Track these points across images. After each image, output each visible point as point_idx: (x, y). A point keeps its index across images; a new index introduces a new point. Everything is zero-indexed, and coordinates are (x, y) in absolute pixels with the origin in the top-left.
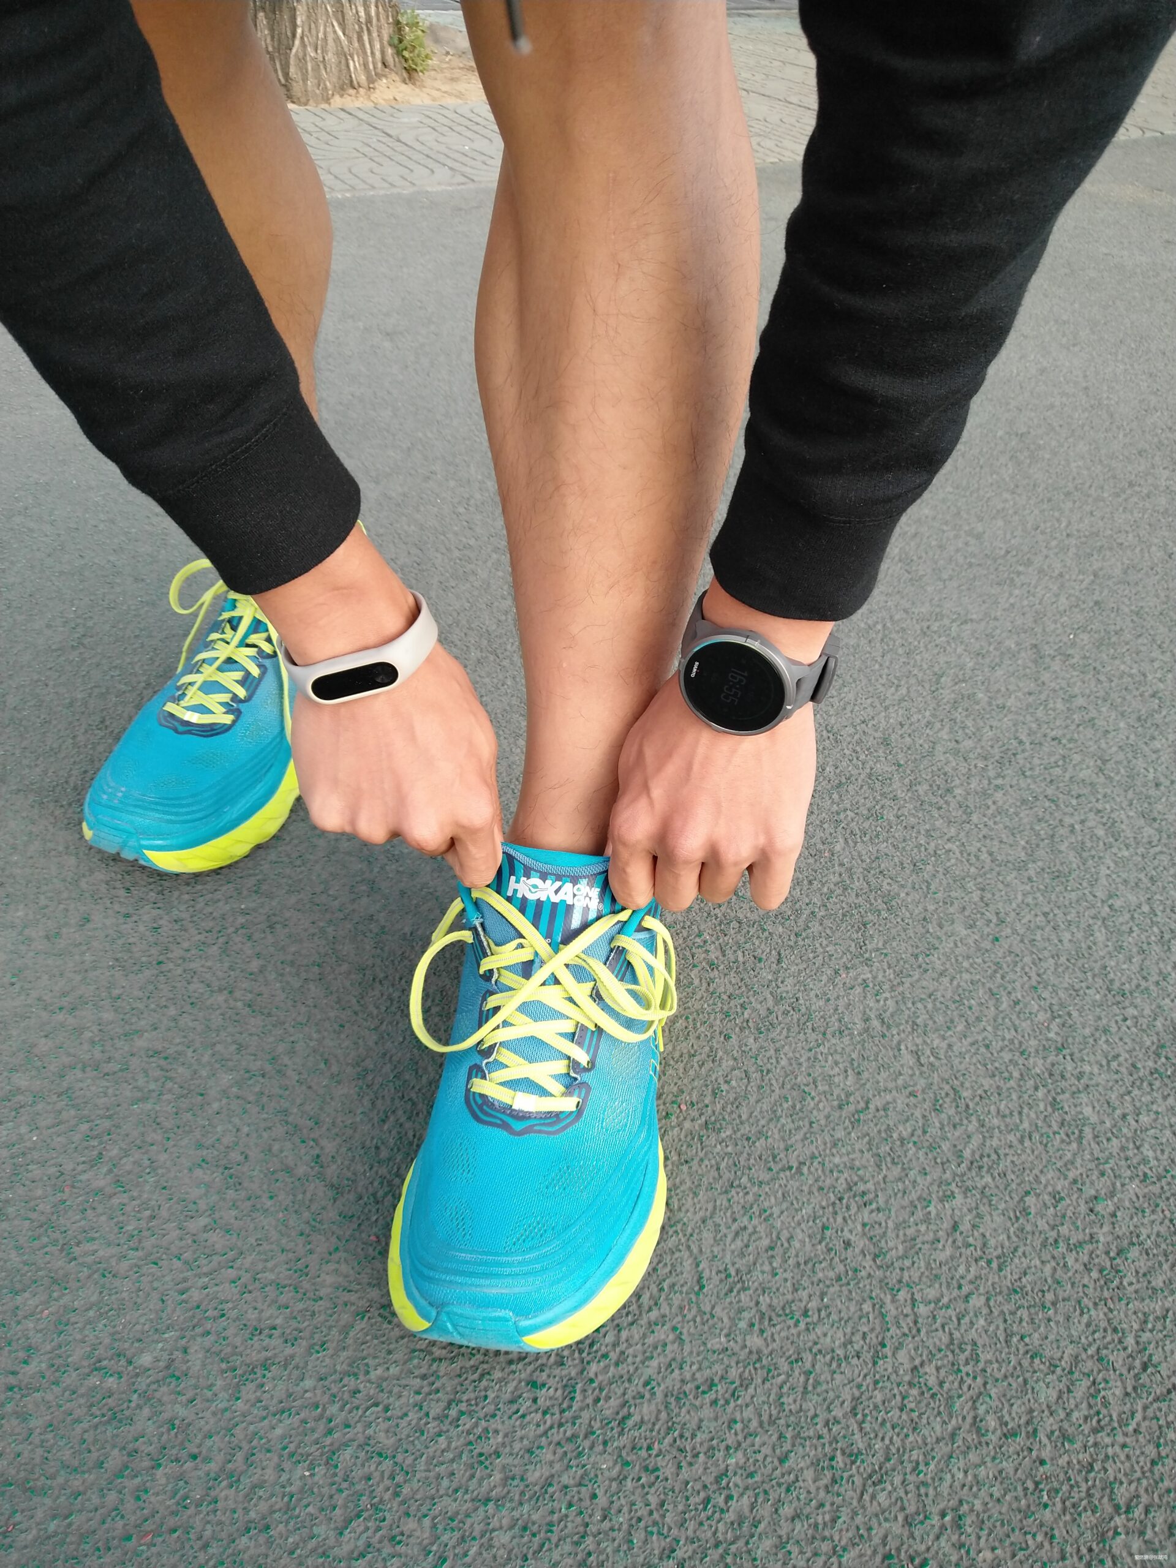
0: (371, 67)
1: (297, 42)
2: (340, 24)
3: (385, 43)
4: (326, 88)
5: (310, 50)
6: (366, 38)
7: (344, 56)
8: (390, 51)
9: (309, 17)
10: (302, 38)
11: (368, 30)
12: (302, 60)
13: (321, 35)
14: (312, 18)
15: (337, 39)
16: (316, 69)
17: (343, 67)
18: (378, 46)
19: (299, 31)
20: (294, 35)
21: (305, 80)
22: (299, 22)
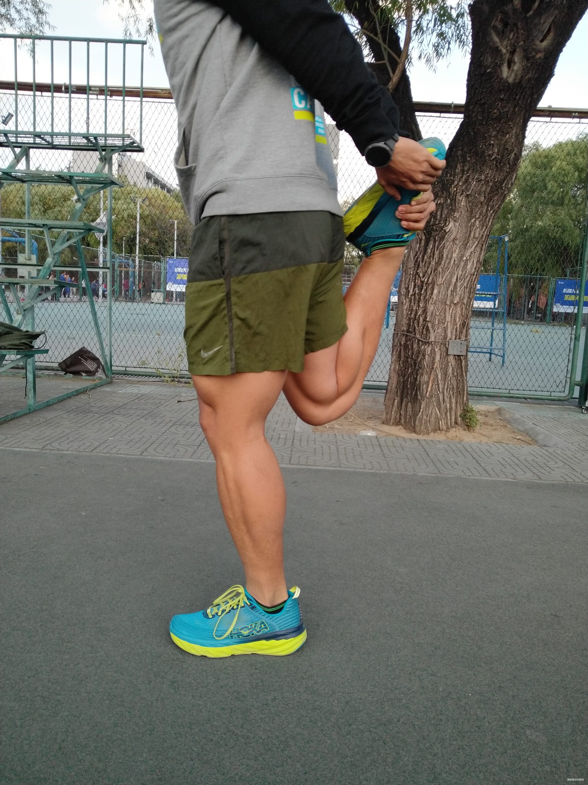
0: (449, 424)
1: (420, 414)
2: (438, 409)
3: (458, 416)
4: (428, 430)
5: (425, 417)
6: (448, 414)
7: (438, 419)
8: (460, 419)
9: (426, 406)
10: (422, 412)
11: (450, 412)
12: (421, 420)
13: (430, 412)
14: (427, 405)
15: (436, 414)
16: (426, 423)
17: (437, 423)
18: (453, 417)
19: (422, 410)
20: (420, 411)
21: (421, 426)
22: (422, 407)
